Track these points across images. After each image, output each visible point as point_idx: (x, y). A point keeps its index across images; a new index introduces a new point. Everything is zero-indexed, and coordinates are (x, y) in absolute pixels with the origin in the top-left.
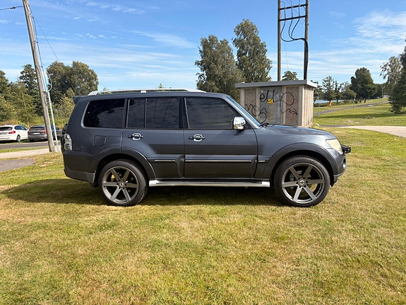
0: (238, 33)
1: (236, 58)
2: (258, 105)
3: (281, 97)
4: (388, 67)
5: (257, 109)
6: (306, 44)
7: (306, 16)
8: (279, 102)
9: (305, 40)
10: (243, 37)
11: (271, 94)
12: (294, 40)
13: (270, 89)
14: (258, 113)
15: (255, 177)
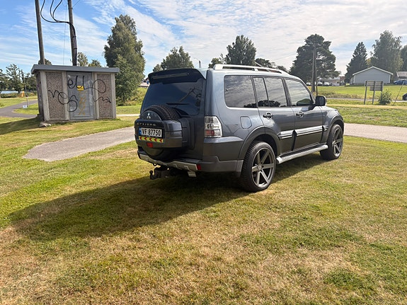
2: (65, 91)
3: (93, 85)
5: (65, 96)
6: (72, 28)
8: (90, 89)
9: (71, 23)
11: (80, 80)
12: (57, 22)
13: (79, 74)
14: (66, 101)
15: (322, 142)
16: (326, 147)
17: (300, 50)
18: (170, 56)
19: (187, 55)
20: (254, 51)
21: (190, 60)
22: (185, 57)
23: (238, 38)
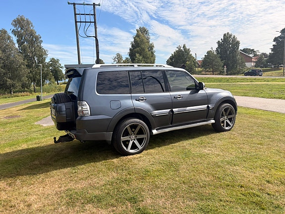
0: (15, 26)
1: (17, 46)
4: (116, 59)
6: (97, 40)
7: (95, 22)
9: (96, 37)
10: (19, 29)
12: (88, 37)
15: (207, 118)
16: (213, 121)
17: (276, 40)
18: (176, 51)
19: (189, 50)
20: (238, 43)
21: (191, 53)
22: (187, 51)
23: (225, 35)
